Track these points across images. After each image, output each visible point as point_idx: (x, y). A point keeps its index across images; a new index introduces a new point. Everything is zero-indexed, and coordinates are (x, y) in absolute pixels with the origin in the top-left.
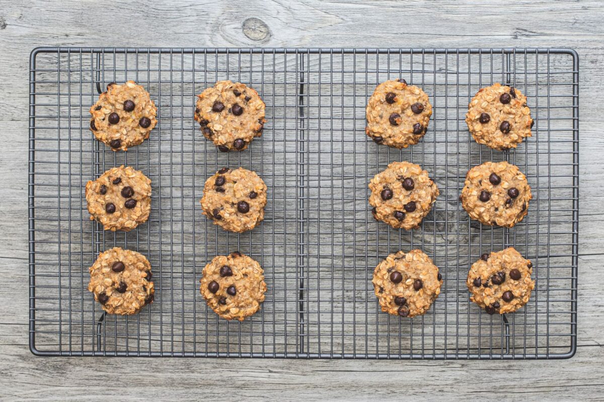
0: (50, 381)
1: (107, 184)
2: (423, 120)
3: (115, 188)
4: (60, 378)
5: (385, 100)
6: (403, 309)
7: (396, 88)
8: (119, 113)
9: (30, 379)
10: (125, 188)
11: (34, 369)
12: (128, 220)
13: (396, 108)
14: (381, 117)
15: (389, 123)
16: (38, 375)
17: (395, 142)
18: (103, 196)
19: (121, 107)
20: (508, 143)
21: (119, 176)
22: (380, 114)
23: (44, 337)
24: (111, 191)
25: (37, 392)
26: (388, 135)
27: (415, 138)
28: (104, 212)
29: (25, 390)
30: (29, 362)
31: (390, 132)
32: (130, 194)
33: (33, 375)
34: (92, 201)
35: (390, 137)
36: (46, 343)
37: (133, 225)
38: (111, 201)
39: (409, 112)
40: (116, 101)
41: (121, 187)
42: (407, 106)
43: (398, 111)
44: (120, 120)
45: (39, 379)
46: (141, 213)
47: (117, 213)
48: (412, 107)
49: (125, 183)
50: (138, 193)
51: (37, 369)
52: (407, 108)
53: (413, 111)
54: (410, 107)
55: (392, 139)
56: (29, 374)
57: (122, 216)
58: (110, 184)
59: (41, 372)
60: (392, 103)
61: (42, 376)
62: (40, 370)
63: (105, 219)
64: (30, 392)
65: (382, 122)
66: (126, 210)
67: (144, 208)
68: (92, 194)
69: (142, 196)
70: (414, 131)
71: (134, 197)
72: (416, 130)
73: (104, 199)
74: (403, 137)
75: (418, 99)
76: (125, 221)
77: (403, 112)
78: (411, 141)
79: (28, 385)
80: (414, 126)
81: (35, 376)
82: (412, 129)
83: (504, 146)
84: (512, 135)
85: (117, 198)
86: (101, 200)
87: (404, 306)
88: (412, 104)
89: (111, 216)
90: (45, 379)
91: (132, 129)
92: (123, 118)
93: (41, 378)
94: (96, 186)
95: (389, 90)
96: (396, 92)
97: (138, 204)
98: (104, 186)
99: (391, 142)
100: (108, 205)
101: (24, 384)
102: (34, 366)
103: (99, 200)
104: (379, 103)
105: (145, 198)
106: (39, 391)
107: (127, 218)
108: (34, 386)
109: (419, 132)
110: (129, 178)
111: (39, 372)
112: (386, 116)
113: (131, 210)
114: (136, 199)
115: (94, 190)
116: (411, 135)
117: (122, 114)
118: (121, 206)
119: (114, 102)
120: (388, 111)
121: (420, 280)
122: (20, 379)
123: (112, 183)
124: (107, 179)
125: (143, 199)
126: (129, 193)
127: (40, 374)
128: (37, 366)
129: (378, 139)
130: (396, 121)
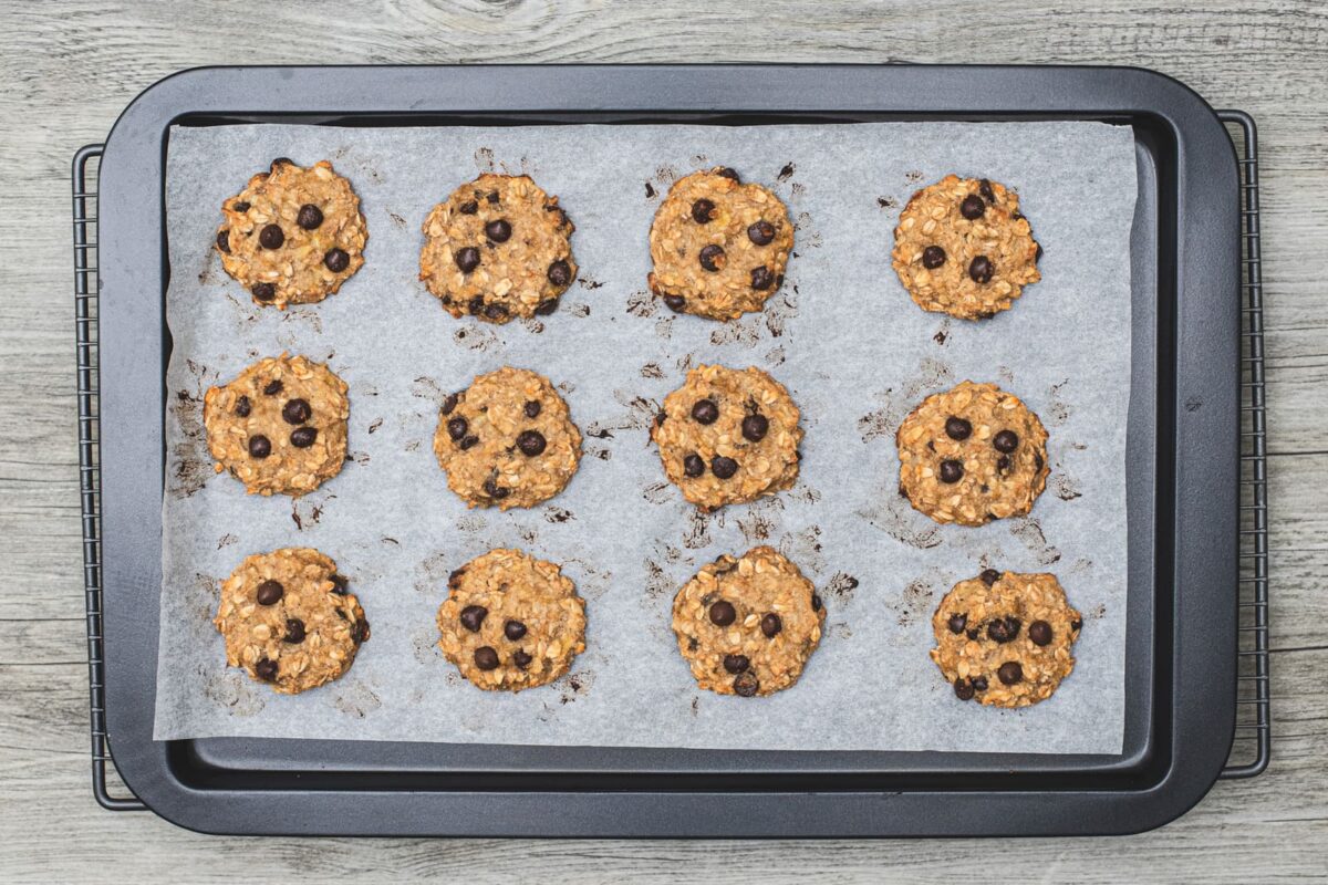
1: (253, 394)
2: (774, 259)
3: (269, 402)
5: (690, 215)
6: (745, 681)
7: (714, 189)
8: (285, 228)
9: (14, 739)
10: (292, 403)
11: (20, 716)
12: (298, 473)
13: (716, 231)
14: (682, 253)
15: (698, 266)
16: (31, 730)
17: (711, 308)
18: (242, 420)
19: (293, 217)
20: (990, 302)
21: (277, 376)
22: (680, 246)
23: (40, 648)
24: (260, 409)
25: (28, 767)
26: (696, 293)
27: (757, 299)
28: (245, 454)
30: (9, 701)
31: (700, 285)
32: (303, 416)
33: (18, 730)
34: (220, 432)
35: (701, 296)
36: (45, 661)
37: (309, 482)
38: (260, 431)
39: (744, 243)
40: (284, 200)
41: (282, 401)
42: (738, 228)
43: (718, 240)
44: (285, 244)
45: (31, 738)
46: (326, 457)
47: (274, 458)
48: (750, 229)
49: (292, 392)
50: (321, 414)
51: (27, 717)
52: (739, 232)
53: (751, 239)
54: (745, 232)
55: (705, 300)
56: (9, 728)
57: (283, 464)
58: (258, 395)
59: (36, 722)
60: (706, 222)
61: (38, 732)
62: (34, 718)
63: (249, 471)
64: (11, 766)
65: (683, 263)
66: (293, 450)
67: (333, 444)
68: (219, 417)
69: (330, 418)
70: (753, 283)
71: (311, 423)
72: (758, 281)
73: (246, 428)
74: (729, 297)
75: (762, 215)
76: (291, 473)
77: (729, 242)
78: (747, 305)
79: (10, 751)
80: (754, 272)
81: (22, 731)
82: (749, 280)
83: (984, 310)
84: (998, 285)
85: (274, 425)
86: (238, 431)
87: (746, 673)
88: (749, 222)
89: (260, 463)
90: (44, 738)
91: (306, 268)
92: (291, 240)
93: (35, 735)
94: (228, 400)
95: (700, 195)
96: (715, 199)
97: (320, 438)
98: (245, 399)
99: (703, 308)
100: (254, 440)
102: (19, 710)
103: (234, 429)
104: (677, 221)
105: (333, 424)
106: (32, 763)
107: (296, 469)
108: (21, 754)
109: (764, 286)
110: (301, 381)
111: (31, 722)
112: (694, 249)
113: (304, 450)
114: (317, 426)
115: (225, 406)
116: (747, 292)
117: (291, 230)
118: (284, 442)
119: (279, 202)
120: (698, 238)
121: (774, 616)
123: (262, 394)
124: (250, 385)
125: (331, 427)
126: (300, 413)
127: (34, 726)
128: (27, 709)
129: (675, 301)
130: (713, 263)
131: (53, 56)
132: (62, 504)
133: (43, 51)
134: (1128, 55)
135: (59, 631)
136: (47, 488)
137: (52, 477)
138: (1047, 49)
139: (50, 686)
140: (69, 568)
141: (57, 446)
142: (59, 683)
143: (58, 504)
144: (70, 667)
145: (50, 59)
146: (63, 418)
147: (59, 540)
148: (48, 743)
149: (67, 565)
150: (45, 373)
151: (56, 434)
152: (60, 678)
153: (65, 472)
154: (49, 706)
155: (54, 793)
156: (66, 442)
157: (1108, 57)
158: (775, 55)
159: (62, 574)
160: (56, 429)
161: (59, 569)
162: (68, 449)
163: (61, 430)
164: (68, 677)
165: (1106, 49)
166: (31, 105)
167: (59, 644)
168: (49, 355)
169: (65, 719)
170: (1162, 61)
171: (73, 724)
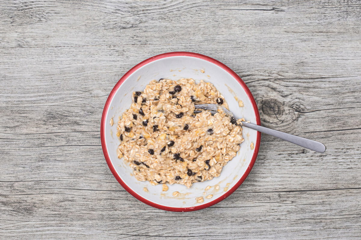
0: (22, 218)
4: (29, 216)
9: (9, 217)
11: (12, 211)
16: (15, 215)
25: (14, 226)
29: (6, 225)
33: (11, 215)
36: (19, 194)
45: (15, 217)
59: (17, 212)
61: (17, 215)
64: (9, 226)
79: (8, 221)
81: (12, 215)
90: (19, 217)
93: (16, 216)
101: (6, 221)
102: (11, 209)
108: (12, 222)
111: (15, 212)
122: (3, 217)
127: (16, 214)
128: (14, 208)
131: (19, 10)
132: (24, 146)
133: (16, 9)
134: (345, 6)
135: (23, 185)
136: (19, 141)
137: (20, 138)
138: (321, 4)
139: (20, 201)
140: (26, 165)
141: (22, 129)
142: (23, 200)
143: (22, 146)
144: (26, 196)
145: (18, 11)
146: (23, 120)
147: (23, 157)
148: (20, 219)
149: (25, 164)
150: (18, 107)
151: (21, 125)
152: (24, 199)
153: (24, 136)
154: (21, 208)
155: (22, 234)
156: (25, 127)
157: (339, 6)
158: (238, 7)
159: (24, 167)
160: (21, 123)
161: (23, 166)
162: (25, 129)
163: (23, 124)
164: (26, 199)
165: (339, 4)
166: (13, 25)
167: (23, 189)
168: (19, 101)
169: (25, 211)
170: (356, 8)
171: (27, 213)
